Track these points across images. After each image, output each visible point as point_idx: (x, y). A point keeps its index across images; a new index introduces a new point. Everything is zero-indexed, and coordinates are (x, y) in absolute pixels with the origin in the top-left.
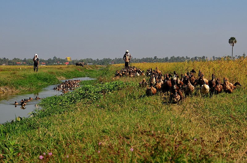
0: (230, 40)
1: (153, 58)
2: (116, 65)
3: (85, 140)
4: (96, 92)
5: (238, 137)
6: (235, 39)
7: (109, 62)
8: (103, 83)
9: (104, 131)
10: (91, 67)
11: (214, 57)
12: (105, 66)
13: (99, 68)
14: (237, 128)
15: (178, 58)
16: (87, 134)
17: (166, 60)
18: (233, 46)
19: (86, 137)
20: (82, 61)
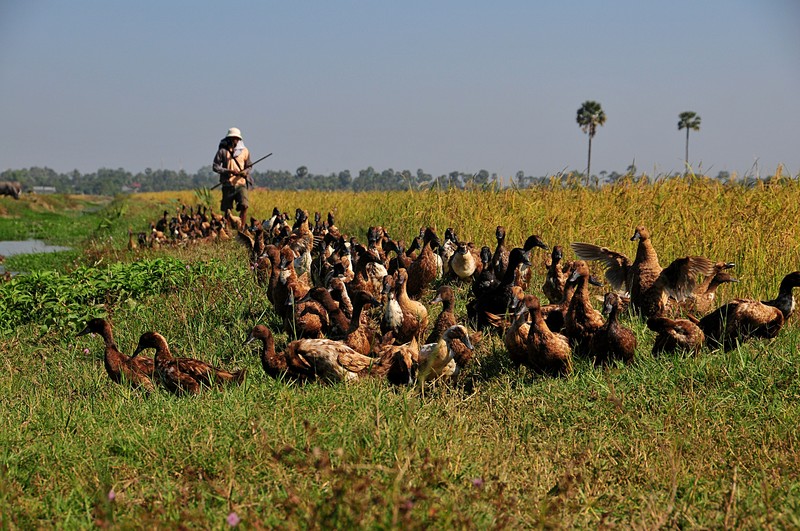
0: (580, 112)
1: (294, 173)
2: (149, 195)
3: (40, 482)
4: (76, 299)
5: (621, 477)
6: (598, 107)
7: (121, 185)
8: (104, 266)
9: (115, 451)
10: (50, 203)
11: (520, 176)
12: (103, 201)
13: (80, 208)
14: (618, 443)
15: (388, 174)
16: (49, 459)
17: (342, 181)
18: (593, 133)
19: (47, 470)
20: (13, 177)
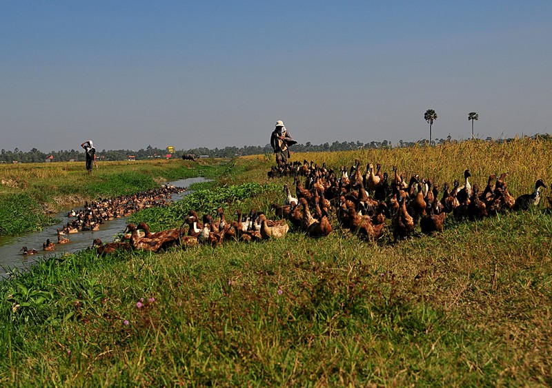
0: (426, 114)
1: (305, 145)
2: (246, 157)
3: (203, 277)
4: (217, 201)
5: (447, 269)
6: (434, 112)
7: (235, 153)
8: (227, 187)
9: (232, 264)
10: (206, 162)
11: (401, 142)
12: (227, 160)
13: (219, 163)
14: (445, 255)
15: (344, 143)
16: (206, 267)
17: (325, 147)
18: (432, 123)
19: (205, 272)
20: (192, 152)
